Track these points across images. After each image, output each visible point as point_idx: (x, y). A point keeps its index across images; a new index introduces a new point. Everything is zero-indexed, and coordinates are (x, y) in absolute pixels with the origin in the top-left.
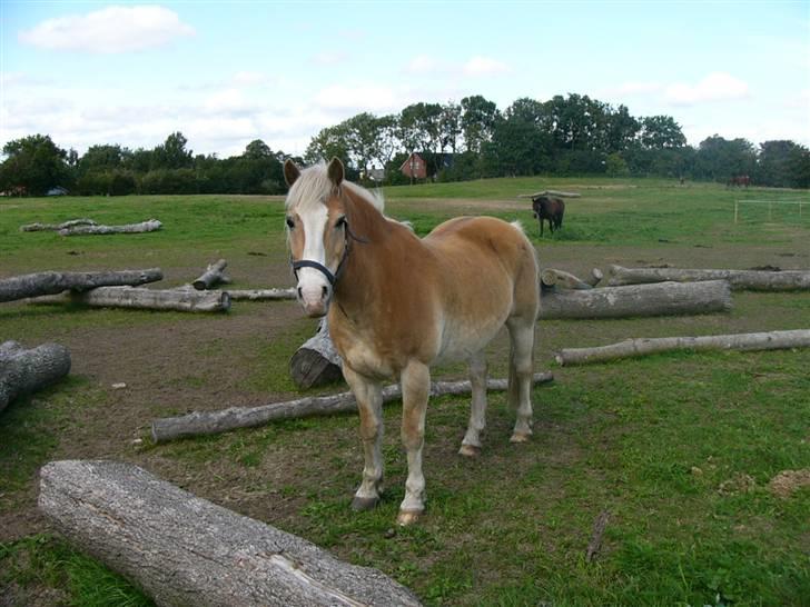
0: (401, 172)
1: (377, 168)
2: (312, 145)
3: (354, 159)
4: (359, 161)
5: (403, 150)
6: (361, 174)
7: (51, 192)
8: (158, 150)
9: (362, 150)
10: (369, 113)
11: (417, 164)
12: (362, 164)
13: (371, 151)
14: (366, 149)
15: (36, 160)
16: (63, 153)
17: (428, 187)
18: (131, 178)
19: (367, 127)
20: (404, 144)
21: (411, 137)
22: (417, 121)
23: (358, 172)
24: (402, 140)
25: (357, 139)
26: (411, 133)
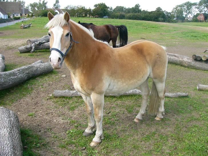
0: (197, 18)
1: (190, 17)
2: (173, 9)
3: (184, 14)
5: (198, 12)
6: (186, 18)
7: (104, 17)
8: (133, 8)
9: (187, 11)
10: (190, 2)
11: (202, 17)
12: (186, 15)
13: (189, 12)
14: (188, 11)
15: (101, 9)
16: (108, 8)
17: (204, 23)
18: (124, 15)
19: (189, 5)
20: (199, 10)
21: (201, 9)
22: (203, 4)
23: (185, 18)
24: (198, 10)
25: (186, 9)
26: (201, 8)
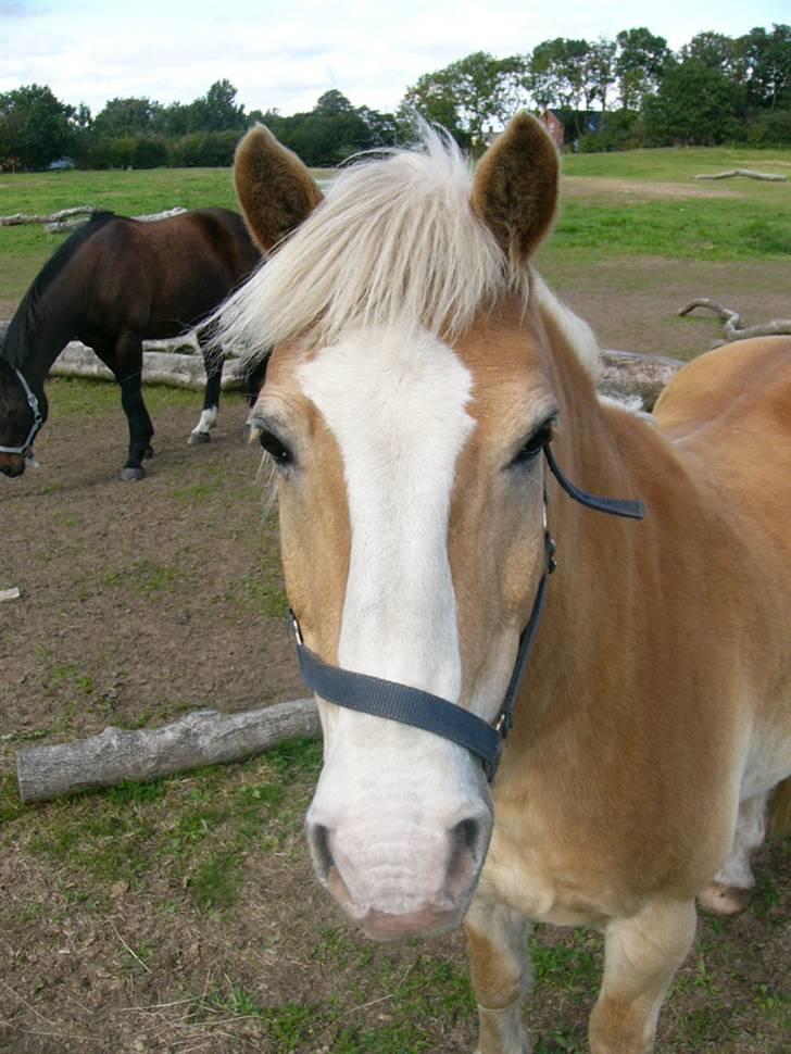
1: (495, 130)
2: (407, 97)
3: (465, 117)
4: (472, 121)
5: (533, 105)
6: (474, 139)
7: (54, 165)
8: (198, 104)
9: (475, 104)
10: (485, 52)
11: (552, 126)
12: (475, 124)
13: (489, 106)
14: (481, 104)
15: (33, 120)
16: (70, 110)
18: (160, 145)
19: (483, 72)
20: (534, 96)
21: (545, 87)
22: (554, 65)
23: (470, 135)
24: (532, 92)
25: (469, 90)
26: (545, 81)
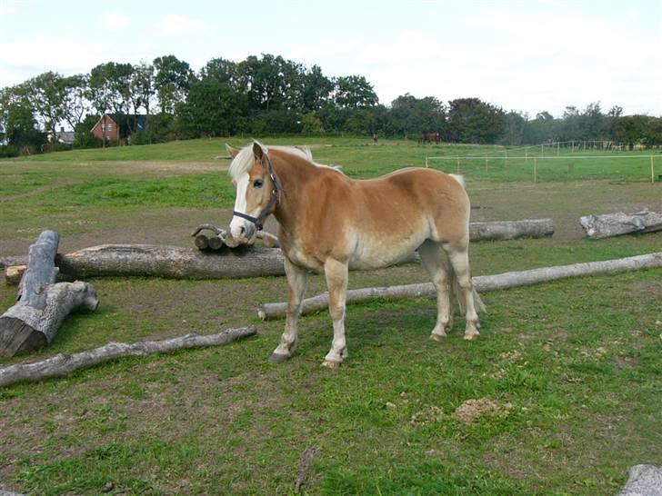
0: (92, 134)
1: (65, 130)
3: (41, 121)
4: (46, 123)
5: (94, 111)
6: (49, 136)
9: (49, 110)
10: (54, 72)
11: (110, 126)
12: (49, 126)
13: (60, 112)
14: (53, 111)
17: (123, 150)
19: (54, 87)
20: (95, 105)
21: (102, 98)
22: (108, 81)
23: (46, 134)
24: (93, 101)
25: (42, 100)
26: (102, 94)
